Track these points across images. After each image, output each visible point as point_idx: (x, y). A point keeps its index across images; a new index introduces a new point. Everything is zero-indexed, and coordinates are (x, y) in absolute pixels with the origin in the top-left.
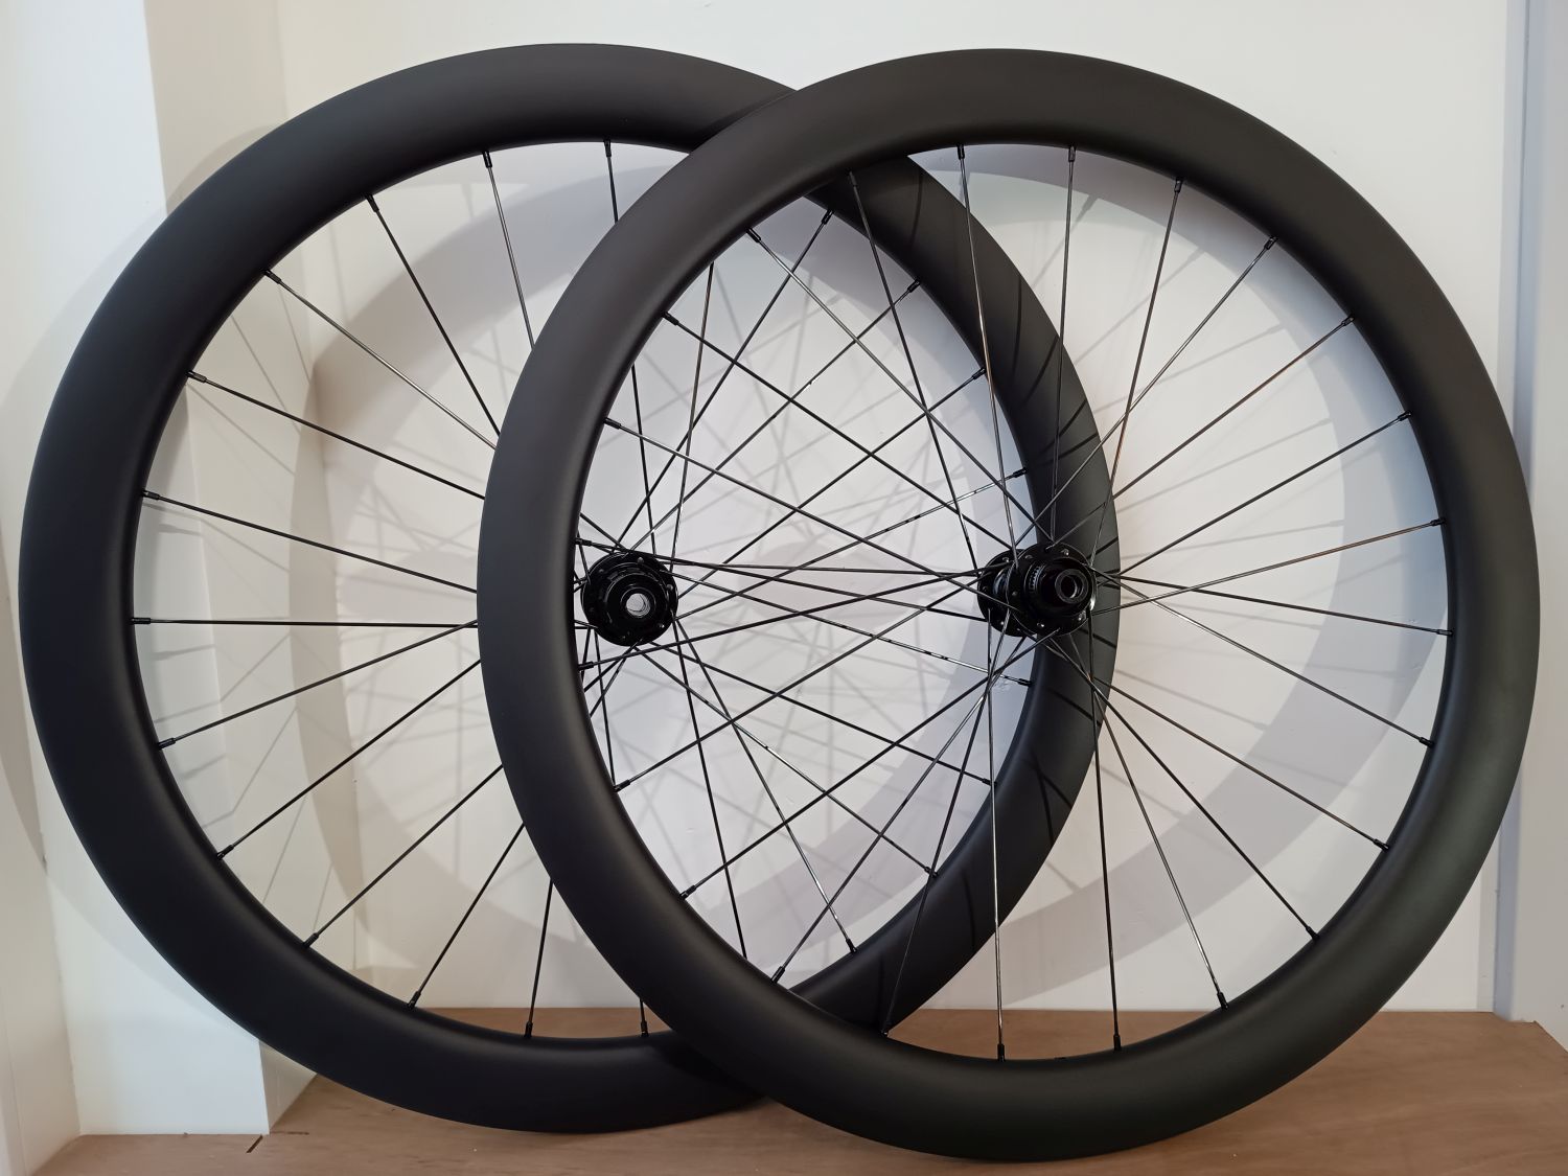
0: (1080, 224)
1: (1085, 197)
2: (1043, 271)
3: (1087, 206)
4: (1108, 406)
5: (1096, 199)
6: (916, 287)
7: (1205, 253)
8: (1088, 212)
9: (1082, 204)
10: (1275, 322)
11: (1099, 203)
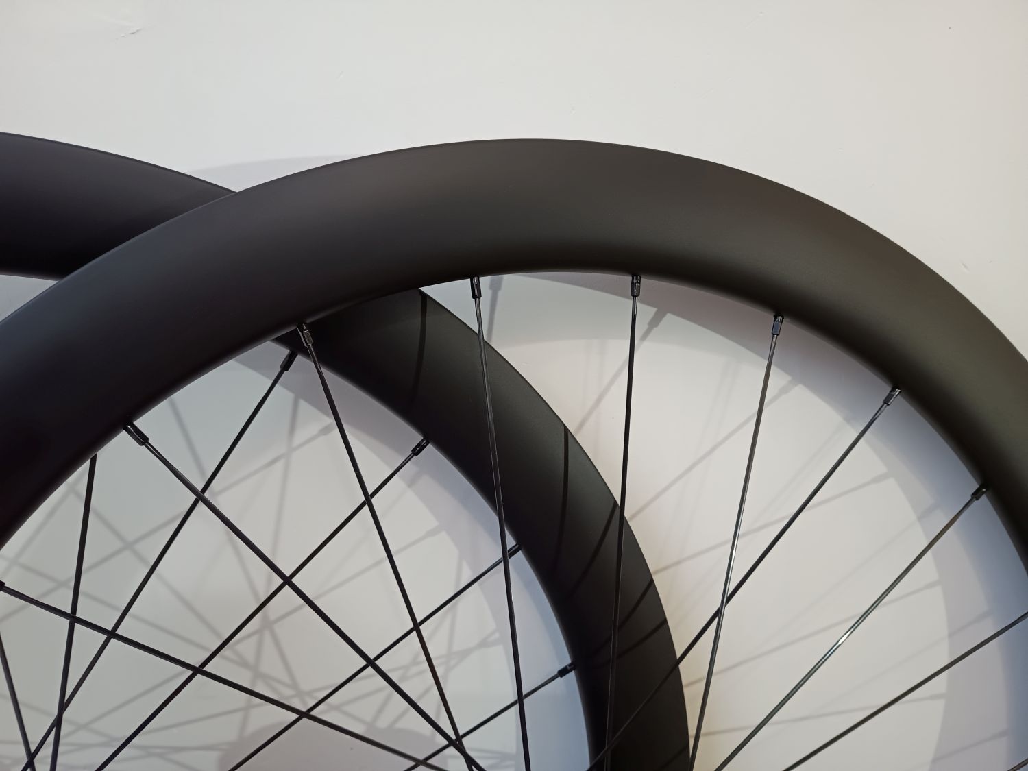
0: (646, 344)
1: (653, 310)
2: (599, 400)
3: (655, 322)
4: (678, 563)
5: (664, 315)
6: (424, 447)
7: (800, 385)
8: (655, 329)
9: (648, 321)
10: (881, 469)
11: (669, 317)
